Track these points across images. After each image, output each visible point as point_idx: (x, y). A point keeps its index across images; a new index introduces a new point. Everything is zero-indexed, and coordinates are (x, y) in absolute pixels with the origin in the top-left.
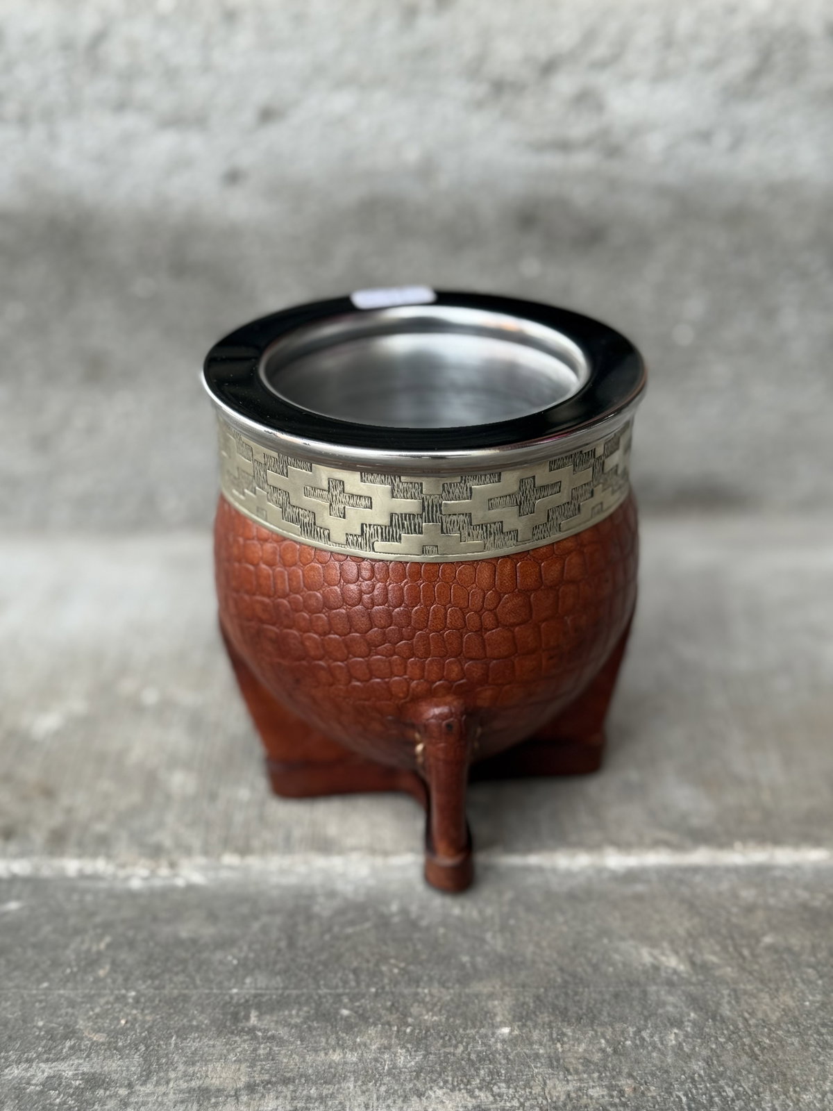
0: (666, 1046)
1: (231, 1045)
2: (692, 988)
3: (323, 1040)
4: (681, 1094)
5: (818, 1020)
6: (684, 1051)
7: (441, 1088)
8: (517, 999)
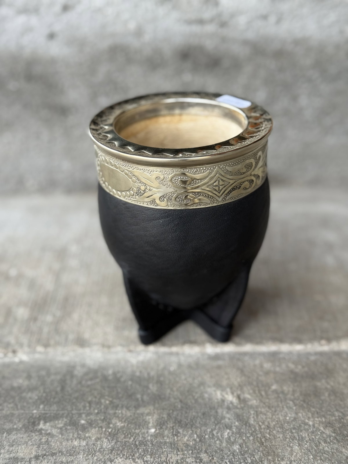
0: (223, 438)
1: (30, 437)
2: (238, 410)
3: (71, 435)
4: (227, 461)
5: (292, 426)
6: (231, 441)
7: (121, 458)
8: (160, 416)
